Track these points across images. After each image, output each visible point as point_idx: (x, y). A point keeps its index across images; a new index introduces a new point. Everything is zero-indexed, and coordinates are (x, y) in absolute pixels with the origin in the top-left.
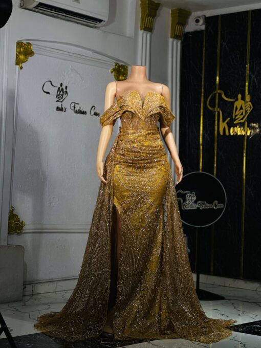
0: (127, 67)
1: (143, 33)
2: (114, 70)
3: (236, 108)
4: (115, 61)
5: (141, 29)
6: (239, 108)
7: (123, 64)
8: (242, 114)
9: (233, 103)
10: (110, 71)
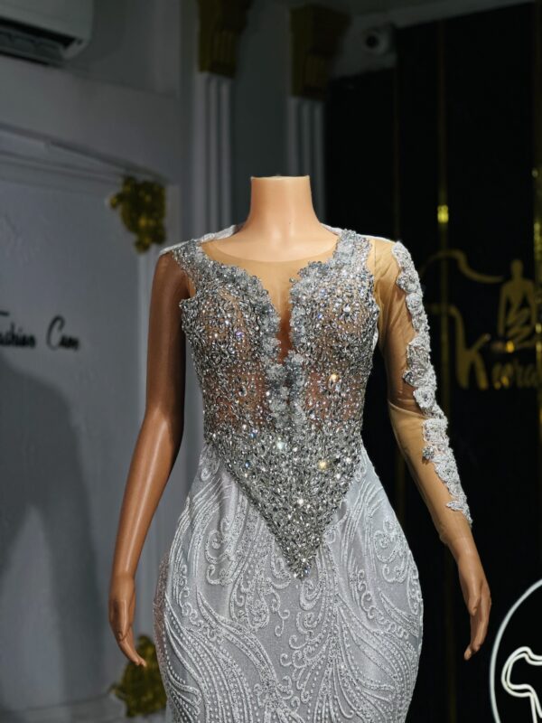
0: (161, 189)
1: (208, 81)
2: (121, 198)
3: (509, 305)
4: (122, 171)
5: (202, 69)
6: (516, 305)
7: (148, 178)
8: (528, 322)
9: (496, 289)
10: (107, 202)
